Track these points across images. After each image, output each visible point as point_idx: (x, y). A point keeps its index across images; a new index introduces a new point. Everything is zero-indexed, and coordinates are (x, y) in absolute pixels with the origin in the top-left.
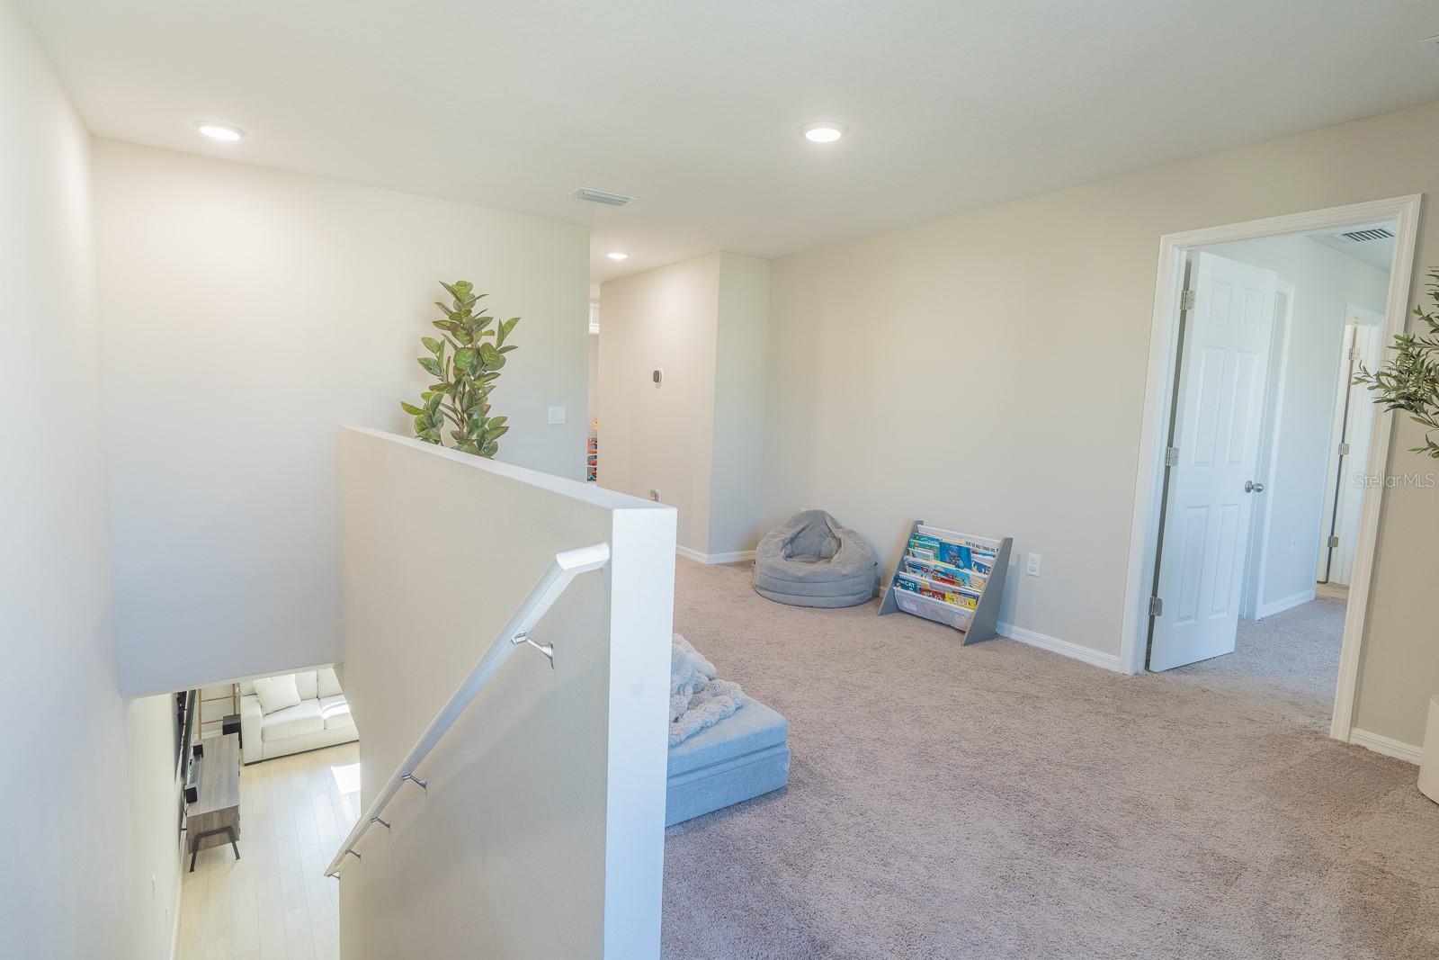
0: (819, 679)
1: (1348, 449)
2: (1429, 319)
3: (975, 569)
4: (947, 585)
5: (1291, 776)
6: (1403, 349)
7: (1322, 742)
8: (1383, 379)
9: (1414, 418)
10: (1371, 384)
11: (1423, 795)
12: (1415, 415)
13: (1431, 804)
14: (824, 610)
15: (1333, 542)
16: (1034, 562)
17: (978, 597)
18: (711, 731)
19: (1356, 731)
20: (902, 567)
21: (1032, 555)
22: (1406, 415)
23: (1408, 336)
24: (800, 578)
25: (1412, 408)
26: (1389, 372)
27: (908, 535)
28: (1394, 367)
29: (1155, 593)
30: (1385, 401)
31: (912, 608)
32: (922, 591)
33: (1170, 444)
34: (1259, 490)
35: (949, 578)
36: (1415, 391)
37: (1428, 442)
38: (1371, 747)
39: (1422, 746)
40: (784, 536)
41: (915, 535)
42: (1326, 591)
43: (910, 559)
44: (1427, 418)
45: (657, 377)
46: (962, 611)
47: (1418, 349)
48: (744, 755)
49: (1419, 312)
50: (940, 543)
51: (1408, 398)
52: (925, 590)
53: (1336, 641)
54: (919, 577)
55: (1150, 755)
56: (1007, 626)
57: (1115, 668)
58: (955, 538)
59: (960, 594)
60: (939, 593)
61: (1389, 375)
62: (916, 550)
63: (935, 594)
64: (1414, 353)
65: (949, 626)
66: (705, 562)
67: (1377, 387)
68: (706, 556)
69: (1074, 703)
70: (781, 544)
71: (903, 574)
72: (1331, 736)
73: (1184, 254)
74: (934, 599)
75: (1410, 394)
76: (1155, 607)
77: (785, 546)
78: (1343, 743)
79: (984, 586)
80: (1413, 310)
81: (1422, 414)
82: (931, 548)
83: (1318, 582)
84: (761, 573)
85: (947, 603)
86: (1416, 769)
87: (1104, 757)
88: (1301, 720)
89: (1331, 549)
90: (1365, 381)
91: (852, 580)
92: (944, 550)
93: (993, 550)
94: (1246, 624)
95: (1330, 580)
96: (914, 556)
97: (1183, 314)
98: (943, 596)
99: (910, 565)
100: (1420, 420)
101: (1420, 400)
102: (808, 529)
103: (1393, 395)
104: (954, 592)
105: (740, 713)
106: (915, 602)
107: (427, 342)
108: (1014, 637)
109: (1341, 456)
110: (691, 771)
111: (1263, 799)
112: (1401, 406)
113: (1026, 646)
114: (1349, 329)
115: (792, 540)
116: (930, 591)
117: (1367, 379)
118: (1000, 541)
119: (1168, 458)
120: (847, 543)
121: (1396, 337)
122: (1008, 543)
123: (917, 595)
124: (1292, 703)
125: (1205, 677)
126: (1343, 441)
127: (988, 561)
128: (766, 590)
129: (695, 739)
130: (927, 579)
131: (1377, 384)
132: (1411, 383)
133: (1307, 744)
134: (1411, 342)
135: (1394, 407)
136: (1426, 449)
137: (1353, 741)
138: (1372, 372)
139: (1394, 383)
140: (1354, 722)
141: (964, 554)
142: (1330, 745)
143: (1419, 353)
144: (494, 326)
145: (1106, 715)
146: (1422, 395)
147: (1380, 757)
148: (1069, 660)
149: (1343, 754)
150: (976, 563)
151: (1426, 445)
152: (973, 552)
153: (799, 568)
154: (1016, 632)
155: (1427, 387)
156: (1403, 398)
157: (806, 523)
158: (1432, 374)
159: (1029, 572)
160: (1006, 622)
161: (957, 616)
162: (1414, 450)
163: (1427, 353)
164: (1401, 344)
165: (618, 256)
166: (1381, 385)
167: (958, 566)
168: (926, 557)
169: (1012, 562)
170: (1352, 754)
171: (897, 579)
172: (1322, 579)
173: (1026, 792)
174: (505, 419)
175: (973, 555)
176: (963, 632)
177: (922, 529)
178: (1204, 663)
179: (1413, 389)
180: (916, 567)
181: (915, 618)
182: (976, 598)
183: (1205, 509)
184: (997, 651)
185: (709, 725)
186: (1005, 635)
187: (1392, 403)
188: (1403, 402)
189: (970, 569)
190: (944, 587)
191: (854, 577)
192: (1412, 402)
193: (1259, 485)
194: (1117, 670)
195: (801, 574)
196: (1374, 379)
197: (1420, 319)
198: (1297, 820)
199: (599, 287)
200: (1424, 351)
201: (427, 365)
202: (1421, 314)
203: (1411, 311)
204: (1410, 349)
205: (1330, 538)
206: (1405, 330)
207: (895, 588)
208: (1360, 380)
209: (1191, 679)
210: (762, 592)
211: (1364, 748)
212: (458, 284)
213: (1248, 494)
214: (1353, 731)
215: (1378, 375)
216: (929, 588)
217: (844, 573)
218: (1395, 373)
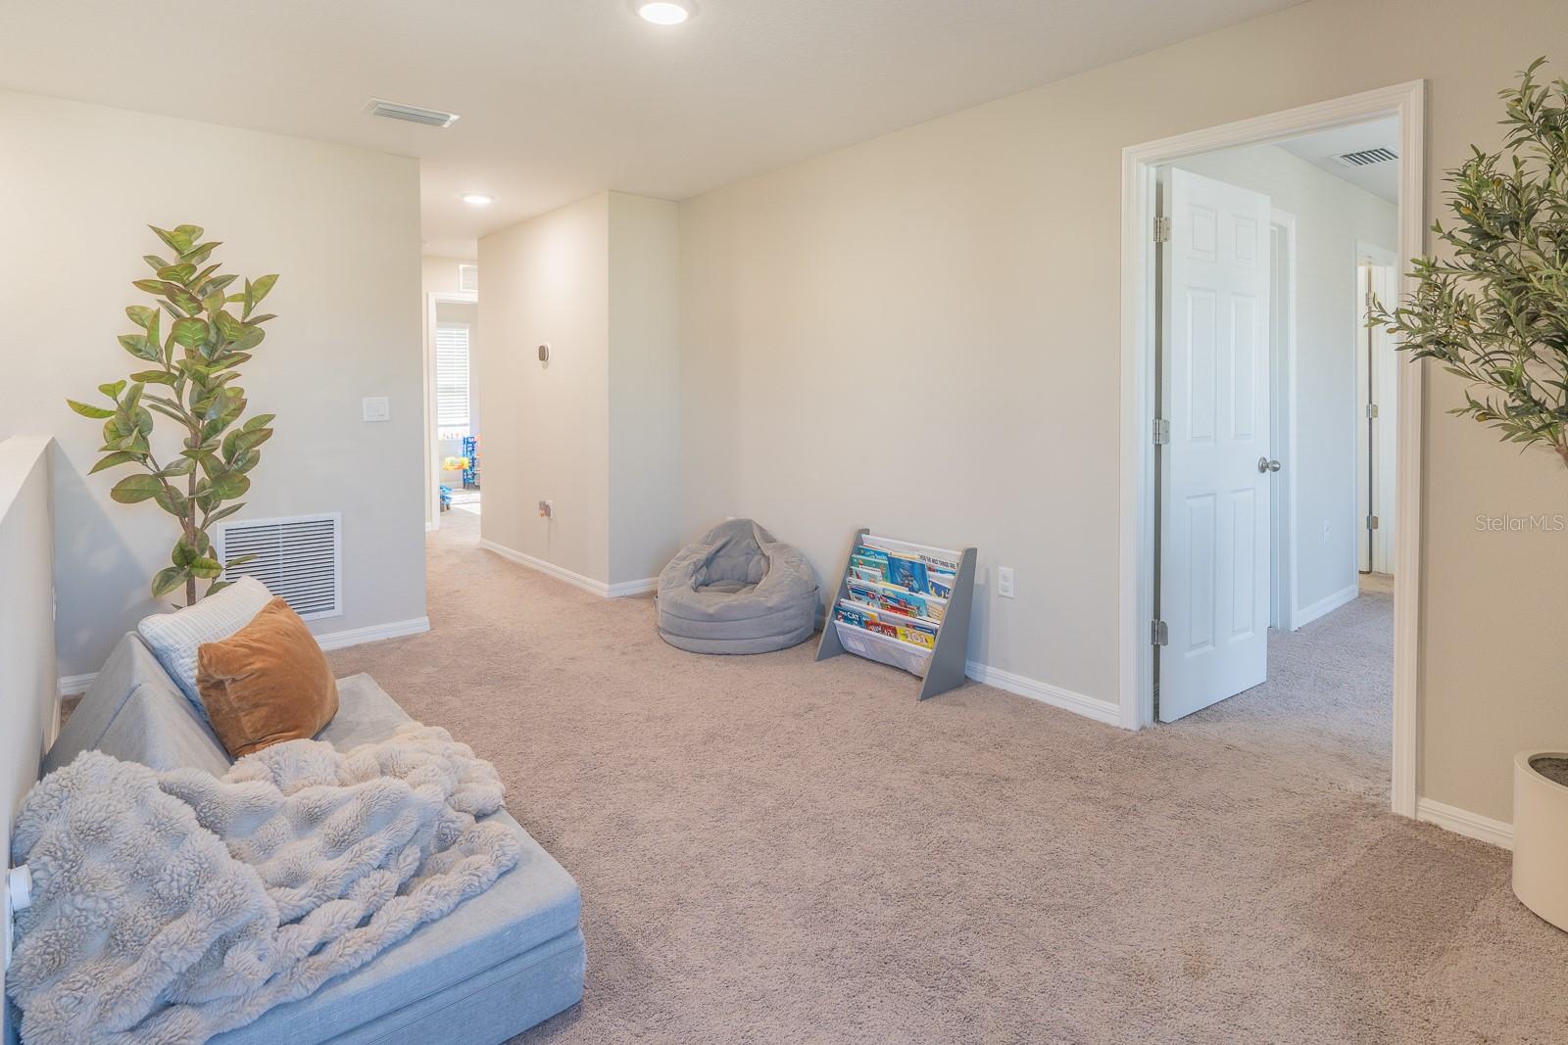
0: (702, 777)
1: (1377, 411)
2: (1450, 236)
3: (932, 592)
4: (898, 615)
5: (1346, 889)
6: (1424, 277)
7: (1382, 822)
8: (1404, 317)
9: (1448, 369)
10: (1389, 326)
11: (1521, 903)
12: (1449, 365)
13: (1534, 919)
14: (745, 658)
15: (1372, 523)
16: (1005, 578)
17: (936, 630)
18: (435, 932)
19: (1425, 802)
20: (846, 591)
21: (1004, 570)
22: (1438, 365)
23: (1429, 259)
24: (711, 615)
25: (1444, 355)
26: (1410, 308)
27: (849, 549)
28: (1417, 302)
29: (1157, 614)
30: (1409, 347)
31: (858, 647)
32: (868, 624)
33: (1158, 415)
34: (1275, 469)
35: (901, 606)
36: (1446, 332)
37: (1469, 400)
38: (1446, 825)
39: (1511, 823)
40: (696, 557)
41: (858, 548)
42: (1372, 585)
43: (854, 581)
44: (1465, 368)
45: (543, 354)
46: (918, 650)
47: (1442, 276)
48: (494, 967)
49: (1438, 229)
50: (889, 559)
51: (1438, 343)
52: (872, 624)
53: (1386, 653)
54: (864, 605)
55: (1152, 870)
56: (980, 666)
57: (1114, 721)
58: (906, 553)
59: (914, 627)
60: (890, 627)
61: (1412, 313)
62: (860, 569)
63: (884, 629)
64: (1439, 281)
65: (905, 671)
66: (605, 595)
67: (1398, 329)
68: (607, 586)
69: (1057, 784)
70: (692, 567)
71: (845, 603)
72: (1394, 810)
73: (1153, 170)
74: (883, 636)
75: (1440, 337)
76: (1159, 633)
77: (697, 570)
78: (1410, 820)
79: (943, 616)
80: (1430, 227)
81: (1458, 363)
82: (877, 565)
83: (1361, 572)
84: (662, 610)
85: (900, 641)
86: (1505, 858)
87: (1087, 882)
88: (1355, 785)
89: (1371, 531)
90: (1382, 321)
91: (781, 613)
92: (895, 569)
93: (952, 566)
94: (1279, 638)
95: (1374, 570)
96: (858, 577)
97: (1159, 247)
98: (894, 631)
99: (855, 591)
100: (1456, 372)
101: (1454, 344)
102: (732, 544)
103: (1419, 340)
104: (907, 626)
105: (505, 881)
106: (861, 639)
107: (134, 314)
108: (989, 681)
109: (1370, 420)
110: (379, 1018)
111: (1307, 940)
112: (1431, 354)
113: (1004, 694)
114: (1362, 271)
115: (709, 562)
116: (877, 625)
117: (1384, 318)
118: (960, 553)
119: (1157, 434)
120: (778, 562)
121: (1414, 261)
122: (970, 555)
123: (864, 630)
124: (1341, 757)
125: (1230, 725)
126: (1370, 402)
127: (947, 580)
128: (671, 633)
129: (396, 953)
130: (875, 609)
131: (1397, 325)
132: (1439, 322)
133: (1362, 826)
134: (1432, 267)
135: (1422, 355)
136: (1468, 410)
137: (1422, 817)
138: (1390, 309)
139: (1418, 322)
140: (1420, 790)
141: (917, 571)
142: (1393, 825)
143: (1445, 280)
144: (236, 288)
145: (1097, 802)
146: (1455, 337)
147: (1459, 841)
148: (1058, 713)
149: (1411, 839)
150: (934, 584)
151: (1467, 405)
152: (930, 569)
153: (714, 601)
154: (992, 675)
155: (1460, 326)
156: (1431, 342)
157: (728, 538)
158: (1464, 308)
159: (1001, 593)
160: (977, 661)
161: (912, 657)
162: (1453, 412)
163: (1455, 279)
164: (1421, 270)
165: (478, 200)
166: (1402, 326)
167: (912, 589)
168: (872, 578)
169: (979, 578)
170: (1422, 838)
171: (838, 610)
172: (1366, 568)
173: (965, 967)
174: (271, 417)
175: (929, 573)
176: (921, 679)
177: (869, 541)
178: (1230, 702)
179: (1443, 330)
180: (862, 593)
181: (863, 661)
182: (933, 632)
183: (1211, 498)
184: (964, 705)
185: (436, 915)
186: (978, 680)
187: (1420, 350)
188: (1432, 348)
189: (928, 592)
190: (895, 618)
191: (785, 609)
192: (1442, 347)
193: (1275, 462)
194: (1117, 724)
195: (711, 610)
196: (1393, 319)
197: (1441, 238)
198: (1357, 978)
199: (476, 242)
200: (1450, 279)
201: (132, 346)
202: (1440, 231)
203: (1429, 229)
204: (1434, 277)
205: (1368, 519)
206: (1424, 252)
207: (836, 621)
208: (1377, 321)
209: (1212, 730)
210: (665, 637)
211: (1436, 827)
212: (181, 229)
213: (1262, 474)
214: (1420, 804)
215: (1397, 313)
216: (878, 621)
217: (770, 605)
218: (1417, 310)
